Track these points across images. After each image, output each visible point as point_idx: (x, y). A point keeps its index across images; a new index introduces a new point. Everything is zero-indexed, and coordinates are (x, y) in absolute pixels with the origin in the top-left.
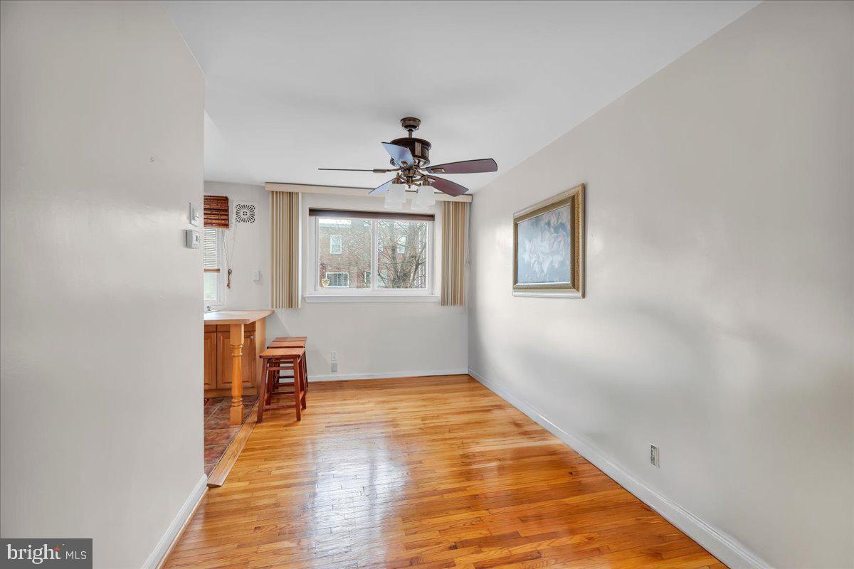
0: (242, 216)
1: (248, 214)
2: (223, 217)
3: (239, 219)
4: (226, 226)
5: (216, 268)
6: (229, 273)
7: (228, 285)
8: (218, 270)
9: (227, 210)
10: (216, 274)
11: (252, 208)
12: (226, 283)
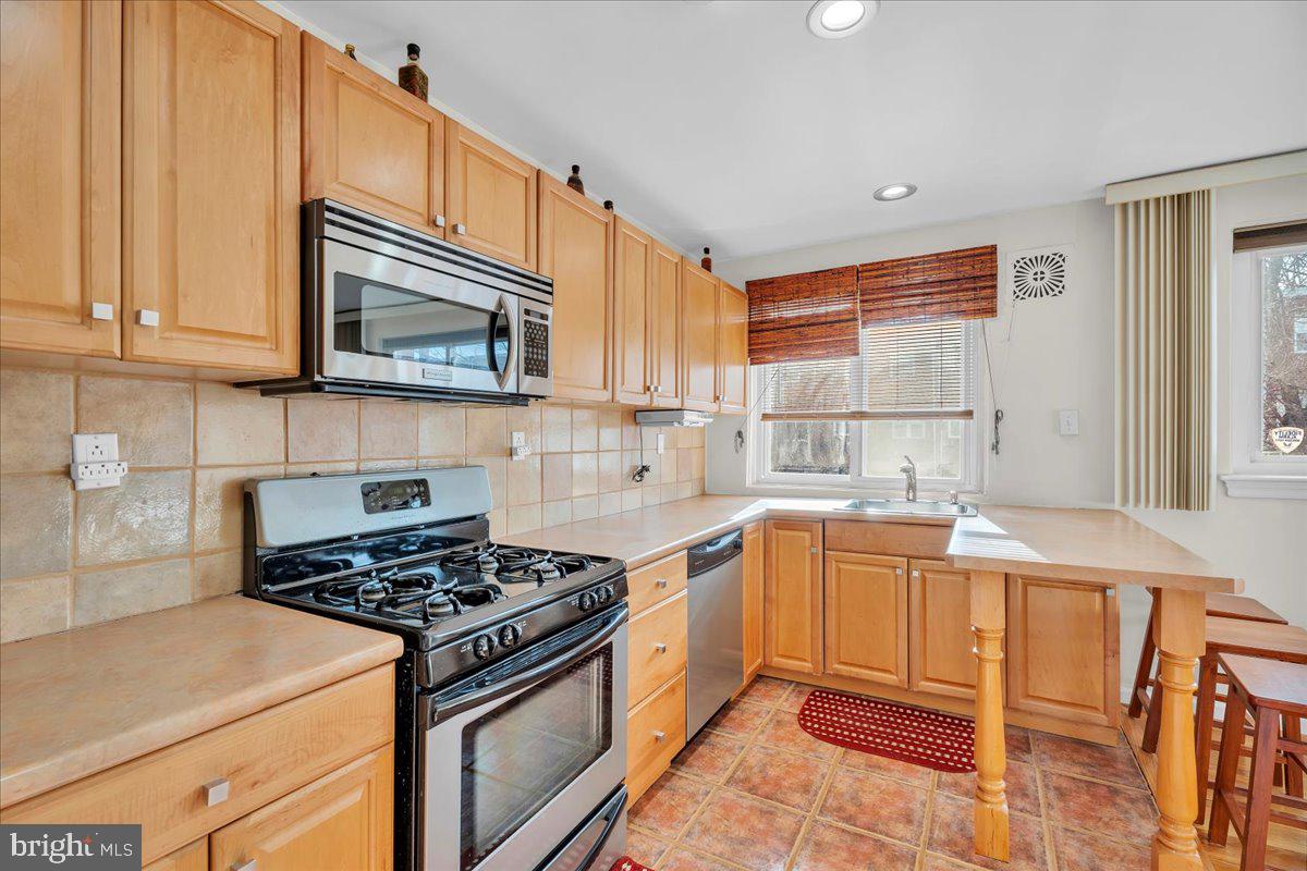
0: (1033, 283)
1: (1048, 275)
2: (984, 293)
3: (1022, 291)
4: (992, 312)
5: (962, 408)
6: (997, 419)
7: (995, 447)
8: (969, 414)
9: (994, 276)
10: (962, 422)
11: (1056, 262)
12: (989, 439)
